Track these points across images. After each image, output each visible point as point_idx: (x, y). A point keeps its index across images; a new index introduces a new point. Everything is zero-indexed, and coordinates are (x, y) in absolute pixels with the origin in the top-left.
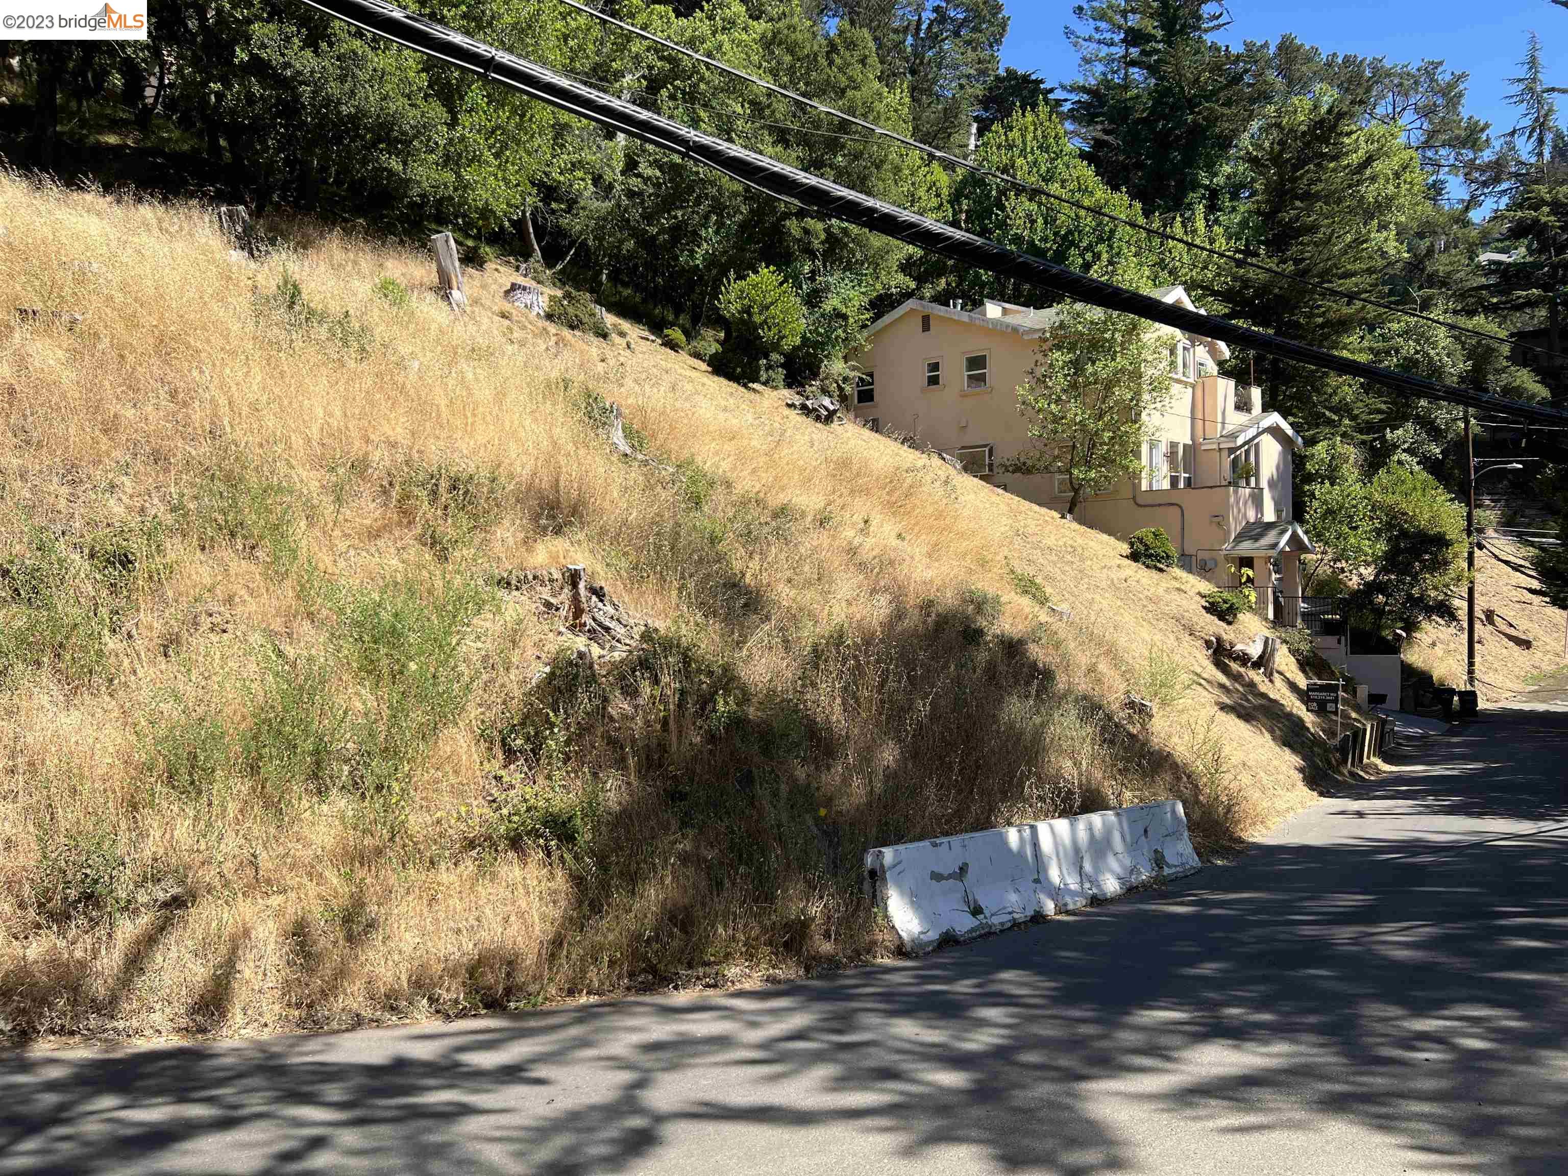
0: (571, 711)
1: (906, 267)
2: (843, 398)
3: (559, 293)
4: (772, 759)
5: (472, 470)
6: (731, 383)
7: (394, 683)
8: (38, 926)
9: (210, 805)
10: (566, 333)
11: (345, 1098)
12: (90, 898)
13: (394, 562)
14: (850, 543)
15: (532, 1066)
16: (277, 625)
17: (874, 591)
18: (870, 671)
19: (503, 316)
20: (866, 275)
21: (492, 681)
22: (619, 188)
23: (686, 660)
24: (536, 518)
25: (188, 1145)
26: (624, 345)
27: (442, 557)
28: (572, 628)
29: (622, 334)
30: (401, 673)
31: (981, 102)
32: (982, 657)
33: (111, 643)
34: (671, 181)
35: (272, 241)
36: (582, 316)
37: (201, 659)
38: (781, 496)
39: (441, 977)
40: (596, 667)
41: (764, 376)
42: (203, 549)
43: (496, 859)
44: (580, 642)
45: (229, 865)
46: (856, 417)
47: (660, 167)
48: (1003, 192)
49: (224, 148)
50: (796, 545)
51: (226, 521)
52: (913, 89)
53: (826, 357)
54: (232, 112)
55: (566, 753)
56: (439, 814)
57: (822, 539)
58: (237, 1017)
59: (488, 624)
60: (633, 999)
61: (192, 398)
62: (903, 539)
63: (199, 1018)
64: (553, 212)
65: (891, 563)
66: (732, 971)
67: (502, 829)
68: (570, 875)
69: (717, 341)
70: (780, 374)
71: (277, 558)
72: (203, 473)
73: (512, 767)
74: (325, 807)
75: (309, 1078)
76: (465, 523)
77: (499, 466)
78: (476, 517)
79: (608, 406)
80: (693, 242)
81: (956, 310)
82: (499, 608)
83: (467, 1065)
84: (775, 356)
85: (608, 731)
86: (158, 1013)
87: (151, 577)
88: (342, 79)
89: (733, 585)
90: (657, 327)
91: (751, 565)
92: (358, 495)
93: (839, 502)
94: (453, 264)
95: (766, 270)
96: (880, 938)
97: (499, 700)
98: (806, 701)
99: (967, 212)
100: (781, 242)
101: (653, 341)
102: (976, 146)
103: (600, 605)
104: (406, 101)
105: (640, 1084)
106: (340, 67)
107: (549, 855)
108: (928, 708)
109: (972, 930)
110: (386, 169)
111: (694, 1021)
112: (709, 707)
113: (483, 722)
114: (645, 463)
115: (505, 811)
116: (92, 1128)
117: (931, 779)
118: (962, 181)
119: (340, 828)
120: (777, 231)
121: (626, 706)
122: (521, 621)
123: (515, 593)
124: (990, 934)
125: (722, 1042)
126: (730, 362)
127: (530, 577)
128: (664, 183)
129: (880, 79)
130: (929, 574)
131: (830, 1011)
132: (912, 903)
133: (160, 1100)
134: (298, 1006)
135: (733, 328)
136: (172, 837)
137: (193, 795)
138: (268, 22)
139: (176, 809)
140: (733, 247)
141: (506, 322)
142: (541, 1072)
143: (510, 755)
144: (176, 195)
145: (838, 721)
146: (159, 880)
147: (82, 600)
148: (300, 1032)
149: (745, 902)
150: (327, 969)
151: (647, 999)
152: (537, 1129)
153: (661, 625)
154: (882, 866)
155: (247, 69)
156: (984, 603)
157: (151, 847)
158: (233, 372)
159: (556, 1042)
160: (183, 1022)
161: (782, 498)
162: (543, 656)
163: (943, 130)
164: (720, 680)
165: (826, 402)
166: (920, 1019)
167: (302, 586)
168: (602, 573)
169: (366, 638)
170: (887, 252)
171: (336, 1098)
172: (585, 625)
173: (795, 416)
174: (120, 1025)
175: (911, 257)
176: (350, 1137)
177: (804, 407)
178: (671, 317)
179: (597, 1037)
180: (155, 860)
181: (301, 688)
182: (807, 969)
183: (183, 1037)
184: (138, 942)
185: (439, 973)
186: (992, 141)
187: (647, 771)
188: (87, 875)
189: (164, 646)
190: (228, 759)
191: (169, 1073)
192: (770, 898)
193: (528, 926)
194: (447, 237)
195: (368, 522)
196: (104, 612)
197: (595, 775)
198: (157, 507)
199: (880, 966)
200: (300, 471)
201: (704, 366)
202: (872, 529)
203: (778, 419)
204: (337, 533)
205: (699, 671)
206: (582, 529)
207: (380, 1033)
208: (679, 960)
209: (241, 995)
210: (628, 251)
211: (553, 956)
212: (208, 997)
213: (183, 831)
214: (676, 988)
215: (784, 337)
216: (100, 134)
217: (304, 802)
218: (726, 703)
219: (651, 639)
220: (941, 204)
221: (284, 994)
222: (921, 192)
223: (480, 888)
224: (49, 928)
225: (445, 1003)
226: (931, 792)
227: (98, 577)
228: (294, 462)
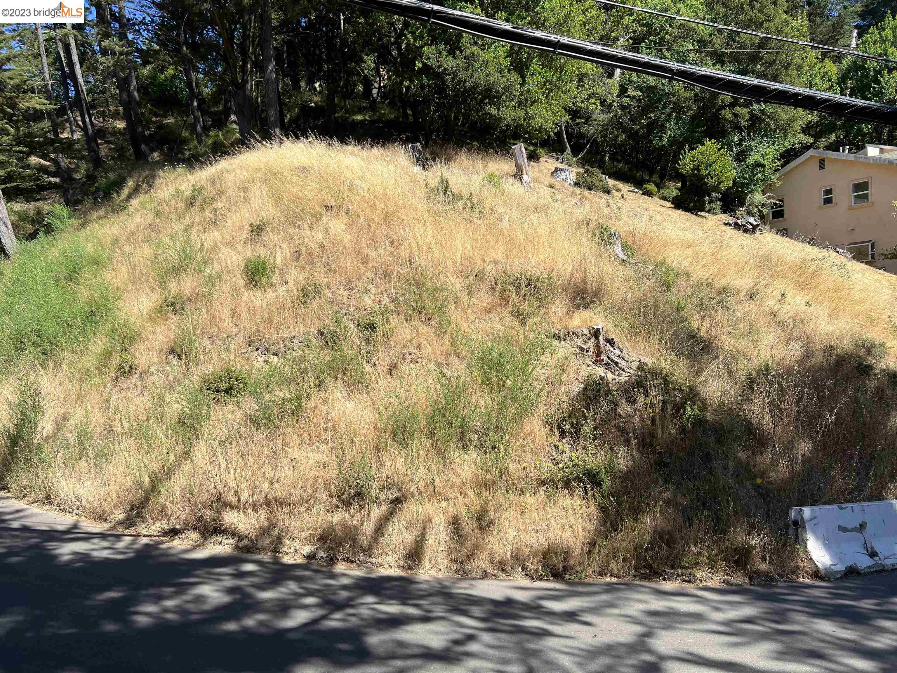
0: (596, 411)
1: (806, 130)
2: (762, 217)
3: (582, 171)
4: (723, 446)
5: (538, 274)
6: (687, 213)
7: (500, 391)
8: (337, 507)
9: (412, 451)
10: (586, 193)
11: (483, 616)
12: (359, 494)
13: (499, 326)
14: (771, 309)
15: (582, 614)
16: (441, 359)
17: (789, 340)
18: (790, 391)
19: (551, 187)
20: (778, 137)
21: (552, 392)
22: (616, 105)
23: (666, 382)
24: (573, 300)
25: (409, 628)
26: (620, 196)
27: (523, 322)
28: (596, 362)
29: (619, 190)
30: (503, 386)
31: (859, 15)
32: (873, 384)
33: (367, 368)
34: (647, 97)
35: (434, 160)
36: (595, 182)
37: (406, 377)
38: (723, 281)
39: (528, 556)
40: (610, 385)
41: (708, 207)
42: (407, 320)
43: (556, 493)
44: (601, 371)
45: (421, 484)
46: (771, 228)
47: (641, 90)
48: (878, 72)
49: (410, 115)
50: (734, 311)
51: (417, 306)
52: (810, 15)
53: (750, 192)
54: (414, 94)
55: (594, 435)
56: (525, 465)
57: (752, 306)
58: (426, 563)
59: (548, 360)
60: (638, 582)
61: (400, 244)
62: (810, 306)
63: (409, 562)
64: (578, 124)
65: (802, 321)
66: (700, 574)
67: (560, 476)
68: (599, 506)
69: (677, 188)
70: (718, 205)
71: (441, 325)
72: (406, 282)
73: (564, 441)
74: (466, 456)
75: (464, 602)
76: (535, 304)
77: (552, 271)
78: (540, 300)
79: (613, 233)
80: (661, 131)
81: (845, 154)
82: (554, 351)
83: (545, 608)
84: (715, 195)
85: (618, 423)
86: (390, 557)
87: (384, 335)
88: (467, 69)
89: (693, 336)
90: (639, 184)
91: (704, 324)
92: (480, 290)
93: (763, 282)
94: (524, 161)
95: (709, 143)
96: (801, 565)
97: (556, 403)
98: (745, 410)
99: (851, 88)
100: (718, 124)
101: (637, 192)
102: (857, 45)
103: (612, 349)
104: (499, 75)
105: (648, 635)
106: (466, 63)
107: (586, 493)
108: (833, 418)
109: (870, 567)
110: (488, 114)
111: (678, 601)
112: (681, 411)
113: (547, 414)
114: (636, 264)
115: (561, 466)
116: (364, 611)
117: (836, 464)
118: (847, 69)
119: (474, 468)
120: (717, 118)
121: (629, 409)
122: (567, 358)
123: (563, 342)
124: (883, 571)
125: (698, 617)
126: (686, 200)
127: (571, 333)
128: (643, 99)
129: (786, 12)
130: (830, 329)
131: (770, 608)
132: (825, 545)
133: (394, 602)
134: (456, 562)
135: (688, 179)
136: (395, 467)
137: (404, 446)
138: (431, 45)
139: (397, 453)
140: (687, 131)
141: (553, 190)
142: (588, 618)
143: (563, 434)
144: (389, 141)
145: (767, 424)
146: (390, 488)
147: (354, 347)
148: (456, 576)
149: (708, 533)
150: (469, 545)
151: (646, 584)
152: (588, 651)
153: (650, 361)
154: (802, 518)
155: (421, 72)
156: (873, 347)
157: (386, 471)
158: (420, 229)
159: (594, 602)
160: (402, 563)
161: (724, 282)
162: (580, 378)
163: (832, 37)
164: (688, 395)
165: (751, 220)
166: (835, 621)
167: (453, 339)
168: (612, 330)
169: (485, 367)
170: (794, 121)
171: (478, 615)
172: (603, 360)
173: (730, 231)
174: (374, 560)
175: (810, 122)
176: (487, 637)
177: (736, 224)
178: (647, 177)
179: (618, 602)
180: (388, 478)
181: (454, 392)
182: (751, 579)
183: (402, 570)
184: (381, 519)
185: (527, 553)
186: (869, 40)
187: (643, 448)
188: (358, 484)
189: (390, 369)
190: (420, 428)
191: (397, 588)
192: (724, 532)
193: (575, 533)
194: (521, 146)
195: (485, 305)
196: (363, 352)
197: (612, 448)
198: (386, 300)
199: (801, 583)
200: (451, 279)
201: (669, 204)
202: (787, 300)
203: (718, 233)
204: (470, 311)
205: (674, 389)
206: (600, 305)
207: (496, 582)
208: (666, 563)
209: (428, 553)
210: (621, 141)
211: (590, 552)
212: (413, 551)
213: (400, 464)
214: (664, 579)
215: (722, 182)
216: (354, 115)
217: (456, 453)
218: (693, 410)
219: (644, 370)
220: (832, 86)
221: (448, 555)
222: (817, 80)
223: (548, 508)
224: (342, 508)
225: (530, 570)
226: (836, 473)
227: (361, 335)
228: (448, 274)
